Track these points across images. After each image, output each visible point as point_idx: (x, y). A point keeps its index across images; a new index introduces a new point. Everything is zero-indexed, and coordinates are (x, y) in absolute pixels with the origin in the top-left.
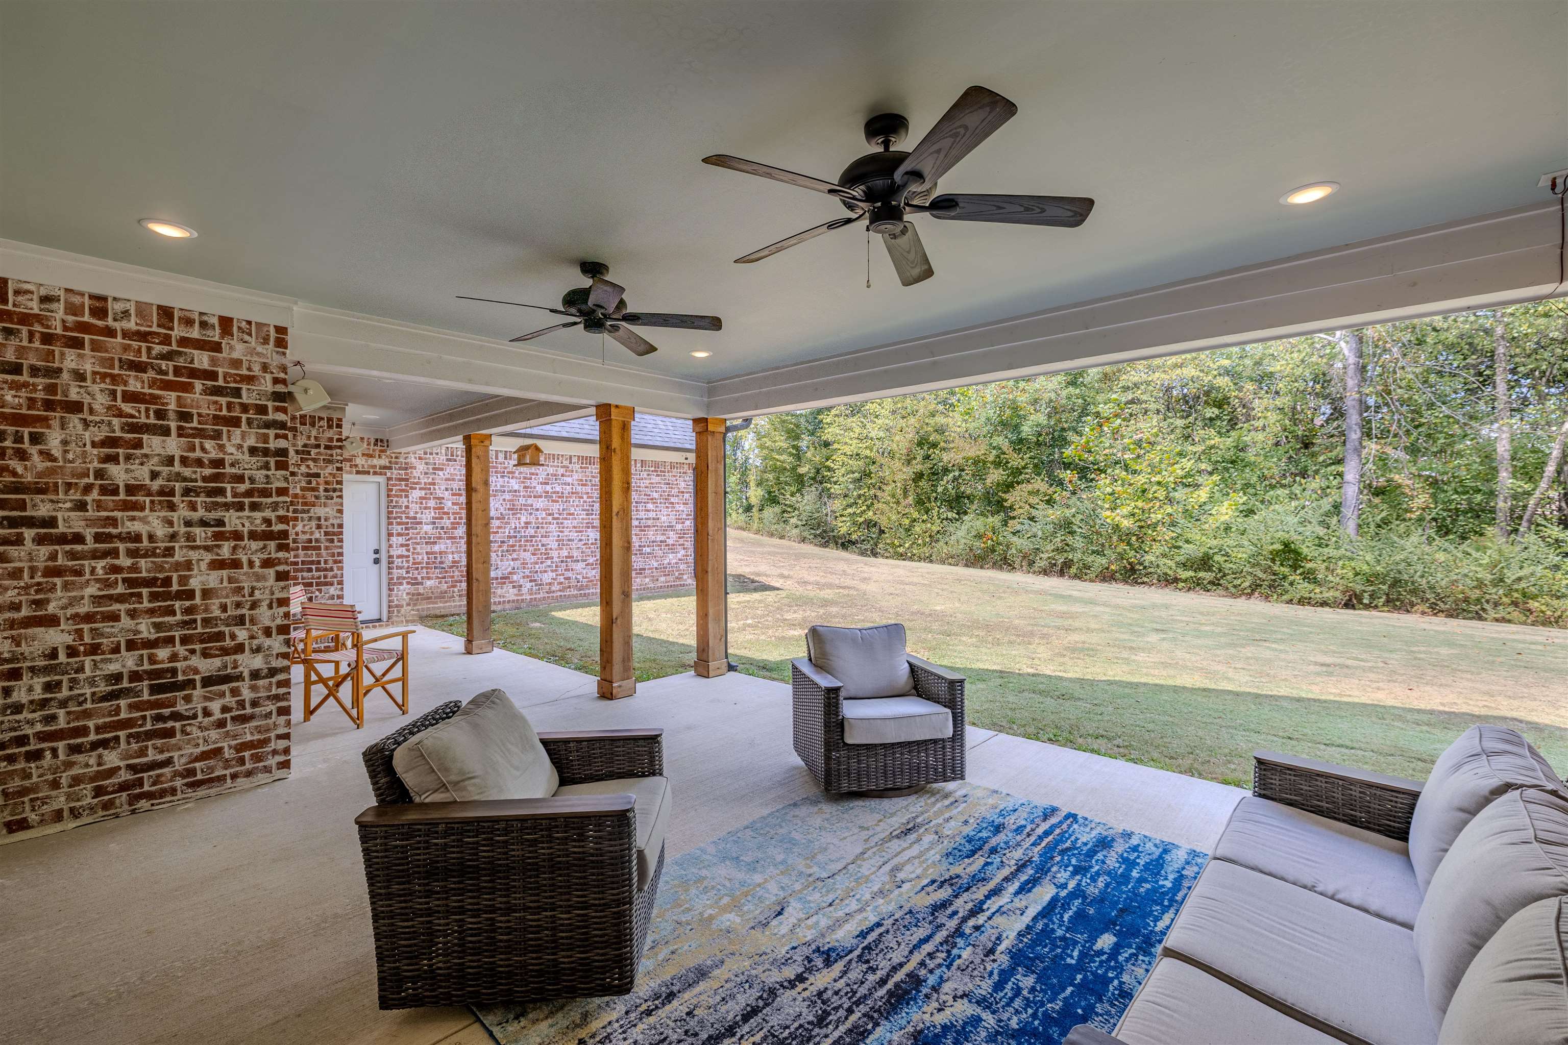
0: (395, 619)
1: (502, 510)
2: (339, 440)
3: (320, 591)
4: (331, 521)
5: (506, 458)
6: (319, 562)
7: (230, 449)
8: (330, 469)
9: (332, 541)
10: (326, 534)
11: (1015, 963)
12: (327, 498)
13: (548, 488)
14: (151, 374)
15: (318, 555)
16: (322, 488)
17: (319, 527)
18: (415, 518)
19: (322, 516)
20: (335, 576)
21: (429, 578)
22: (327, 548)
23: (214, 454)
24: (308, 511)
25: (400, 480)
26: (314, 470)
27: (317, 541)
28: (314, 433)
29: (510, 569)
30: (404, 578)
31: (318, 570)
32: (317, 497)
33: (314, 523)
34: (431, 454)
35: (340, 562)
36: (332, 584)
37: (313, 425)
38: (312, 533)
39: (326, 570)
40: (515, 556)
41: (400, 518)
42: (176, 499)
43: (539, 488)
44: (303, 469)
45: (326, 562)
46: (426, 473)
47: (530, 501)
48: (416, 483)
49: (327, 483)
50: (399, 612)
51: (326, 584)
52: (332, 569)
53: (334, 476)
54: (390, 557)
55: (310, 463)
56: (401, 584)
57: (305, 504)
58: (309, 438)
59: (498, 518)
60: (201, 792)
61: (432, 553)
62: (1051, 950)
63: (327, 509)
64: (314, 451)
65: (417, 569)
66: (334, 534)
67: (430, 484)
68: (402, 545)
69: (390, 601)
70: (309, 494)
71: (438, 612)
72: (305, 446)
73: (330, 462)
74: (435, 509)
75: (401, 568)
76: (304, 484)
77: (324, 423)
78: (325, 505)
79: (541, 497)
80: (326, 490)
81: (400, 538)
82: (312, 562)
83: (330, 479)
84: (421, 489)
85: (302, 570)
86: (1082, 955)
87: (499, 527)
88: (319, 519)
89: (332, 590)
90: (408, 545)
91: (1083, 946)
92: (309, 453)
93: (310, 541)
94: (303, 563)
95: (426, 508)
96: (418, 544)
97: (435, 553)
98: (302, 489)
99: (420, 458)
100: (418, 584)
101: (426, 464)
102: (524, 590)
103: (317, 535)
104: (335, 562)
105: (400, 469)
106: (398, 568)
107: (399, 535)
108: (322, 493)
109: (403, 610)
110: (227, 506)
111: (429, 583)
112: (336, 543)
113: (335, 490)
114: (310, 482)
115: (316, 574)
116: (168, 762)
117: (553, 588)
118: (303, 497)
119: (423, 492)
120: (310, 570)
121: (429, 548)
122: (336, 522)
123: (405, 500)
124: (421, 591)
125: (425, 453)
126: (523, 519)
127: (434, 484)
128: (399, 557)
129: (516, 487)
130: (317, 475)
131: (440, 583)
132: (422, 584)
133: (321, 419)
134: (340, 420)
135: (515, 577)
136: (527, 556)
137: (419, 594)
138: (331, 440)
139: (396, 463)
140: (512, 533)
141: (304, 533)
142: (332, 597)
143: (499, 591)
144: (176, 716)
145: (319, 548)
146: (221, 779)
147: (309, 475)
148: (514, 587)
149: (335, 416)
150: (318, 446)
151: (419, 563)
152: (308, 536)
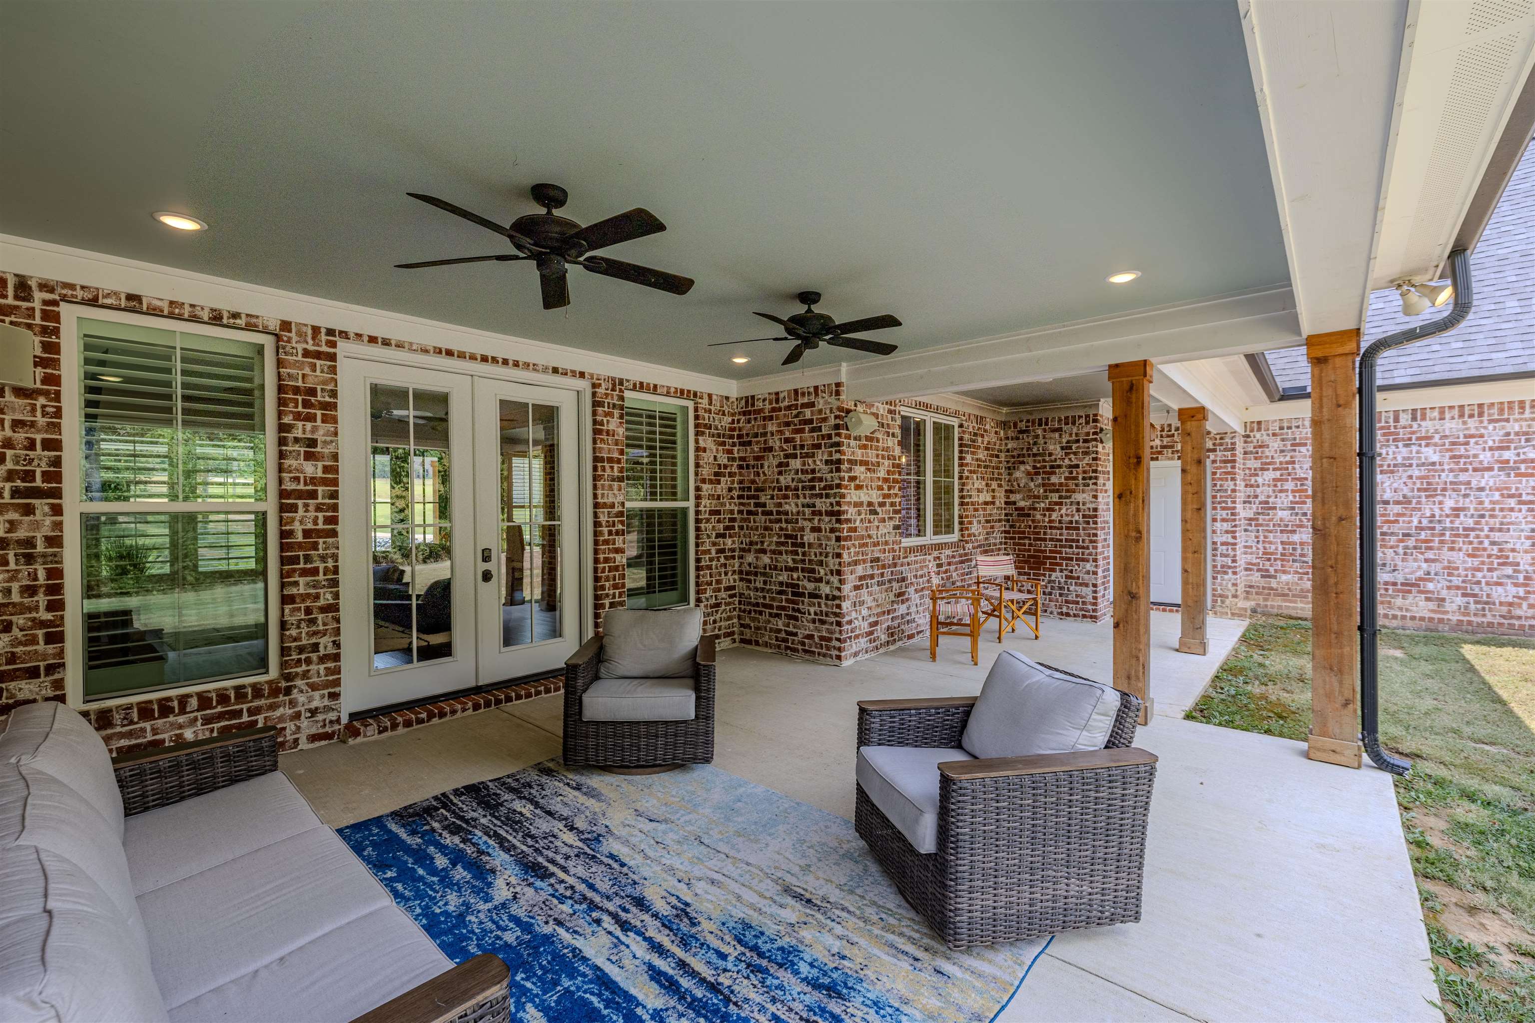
0: (1218, 609)
1: (1406, 491)
2: (1095, 433)
3: (1079, 565)
4: (1088, 506)
5: (1414, 419)
6: (1078, 541)
7: (818, 463)
8: (1087, 460)
9: (1088, 523)
10: (1084, 516)
11: (537, 935)
12: (1084, 485)
13: (1507, 455)
14: (792, 427)
15: (1078, 535)
16: (1080, 477)
17: (1078, 510)
18: (1267, 503)
19: (1081, 501)
20: (1090, 554)
21: (1284, 572)
22: (1084, 529)
23: (812, 467)
24: (1070, 497)
25: (1226, 462)
26: (1075, 462)
27: (1077, 522)
28: (1075, 430)
29: (1420, 574)
30: (1230, 567)
31: (1077, 547)
32: (1077, 485)
33: (1074, 507)
34: (1289, 428)
35: (1095, 542)
36: (1088, 561)
37: (1074, 423)
38: (1073, 516)
39: (1083, 548)
40: (1430, 555)
41: (1226, 502)
42: (800, 492)
43: (1486, 457)
44: (1067, 462)
45: (1083, 541)
46: (1282, 451)
47: (1463, 477)
48: (1269, 464)
49: (1085, 472)
50: (1223, 602)
51: (1083, 560)
52: (1088, 548)
53: (1090, 465)
54: (1214, 543)
55: (1072, 456)
56: (1226, 573)
57: (1067, 491)
58: (1071, 435)
59: (1397, 503)
60: (807, 657)
61: (1289, 543)
62: (542, 967)
63: (1085, 495)
64: (1074, 446)
65: (1269, 560)
66: (1090, 517)
67: (1287, 463)
68: (1227, 532)
69: (1214, 590)
70: (1071, 482)
71: (1293, 613)
72: (1068, 442)
73: (1086, 453)
74: (1293, 491)
75: (1226, 556)
76: (1067, 474)
77: (1083, 421)
78: (1083, 492)
79: (1490, 469)
80: (1084, 478)
81: (1225, 524)
82: (1073, 541)
83: (1087, 468)
84: (1274, 469)
85: (1065, 547)
86: (524, 991)
87: (1399, 515)
88: (1078, 503)
89: (1089, 566)
90: (1234, 532)
91: (537, 995)
92: (1071, 448)
93: (1071, 522)
94: (1066, 540)
95: (1281, 491)
96: (1270, 532)
97: (1295, 543)
98: (1066, 479)
99: (1274, 435)
100: (1270, 577)
101: (1283, 440)
102: (1448, 606)
103: (1077, 518)
104: (1091, 541)
105: (1226, 450)
106: (1222, 555)
107: (1223, 520)
108: (1081, 481)
109: (1228, 602)
110: (817, 496)
111: (1284, 578)
112: (1092, 525)
113: (1091, 478)
114: (1071, 473)
115: (1076, 551)
116: (796, 634)
117: (1518, 612)
118: (1067, 485)
119: (1278, 473)
120: (1071, 547)
121: (1284, 537)
122: (1092, 506)
123: (1231, 483)
124: (1274, 585)
125: (1281, 428)
126: (1449, 503)
127: (1293, 462)
128: (1223, 544)
129: (1435, 458)
130: (1077, 466)
131: (1301, 579)
132: (1275, 577)
133: (1080, 417)
134: (1096, 415)
135: (1430, 586)
136: (1458, 558)
137: (1272, 589)
138: (1088, 434)
139: (1221, 445)
140: (1425, 522)
141: (1067, 515)
142: (1088, 573)
143: (1399, 601)
144: (799, 611)
145: (1078, 529)
146: (813, 652)
147: (1071, 466)
148: (1428, 599)
149: (1091, 412)
150: (1078, 441)
151: (1272, 554)
152: (1069, 518)
